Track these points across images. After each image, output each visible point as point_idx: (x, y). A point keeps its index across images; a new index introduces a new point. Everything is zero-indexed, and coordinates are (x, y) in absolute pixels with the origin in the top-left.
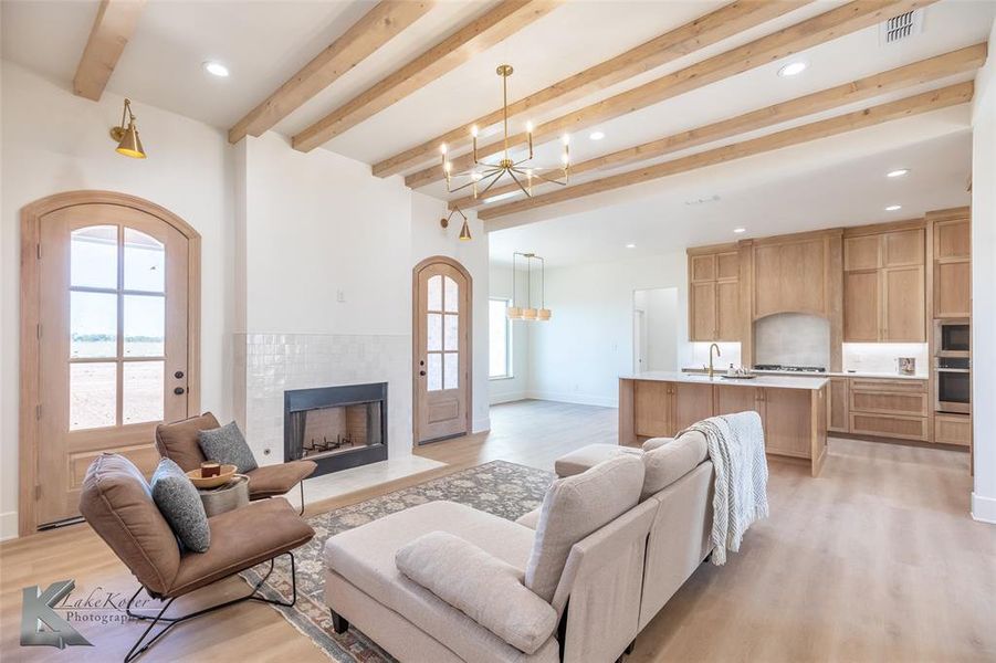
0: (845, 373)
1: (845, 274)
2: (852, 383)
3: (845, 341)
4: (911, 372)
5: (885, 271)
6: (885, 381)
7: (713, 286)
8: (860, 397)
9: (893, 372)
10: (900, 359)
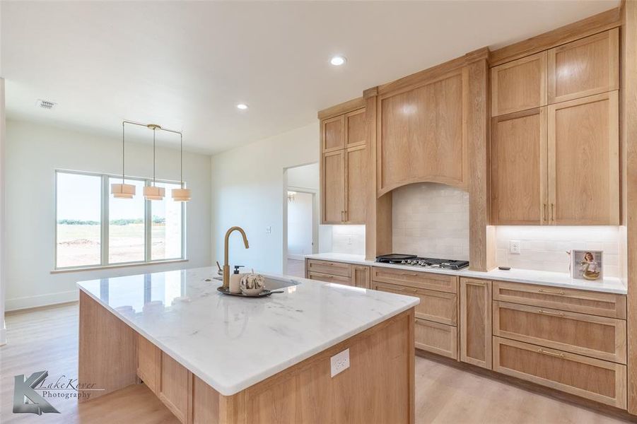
0: (493, 273)
1: (492, 125)
2: (497, 291)
3: (492, 222)
4: (594, 275)
5: (552, 109)
6: (547, 291)
7: (342, 156)
8: (508, 315)
9: (564, 276)
10: (577, 253)
